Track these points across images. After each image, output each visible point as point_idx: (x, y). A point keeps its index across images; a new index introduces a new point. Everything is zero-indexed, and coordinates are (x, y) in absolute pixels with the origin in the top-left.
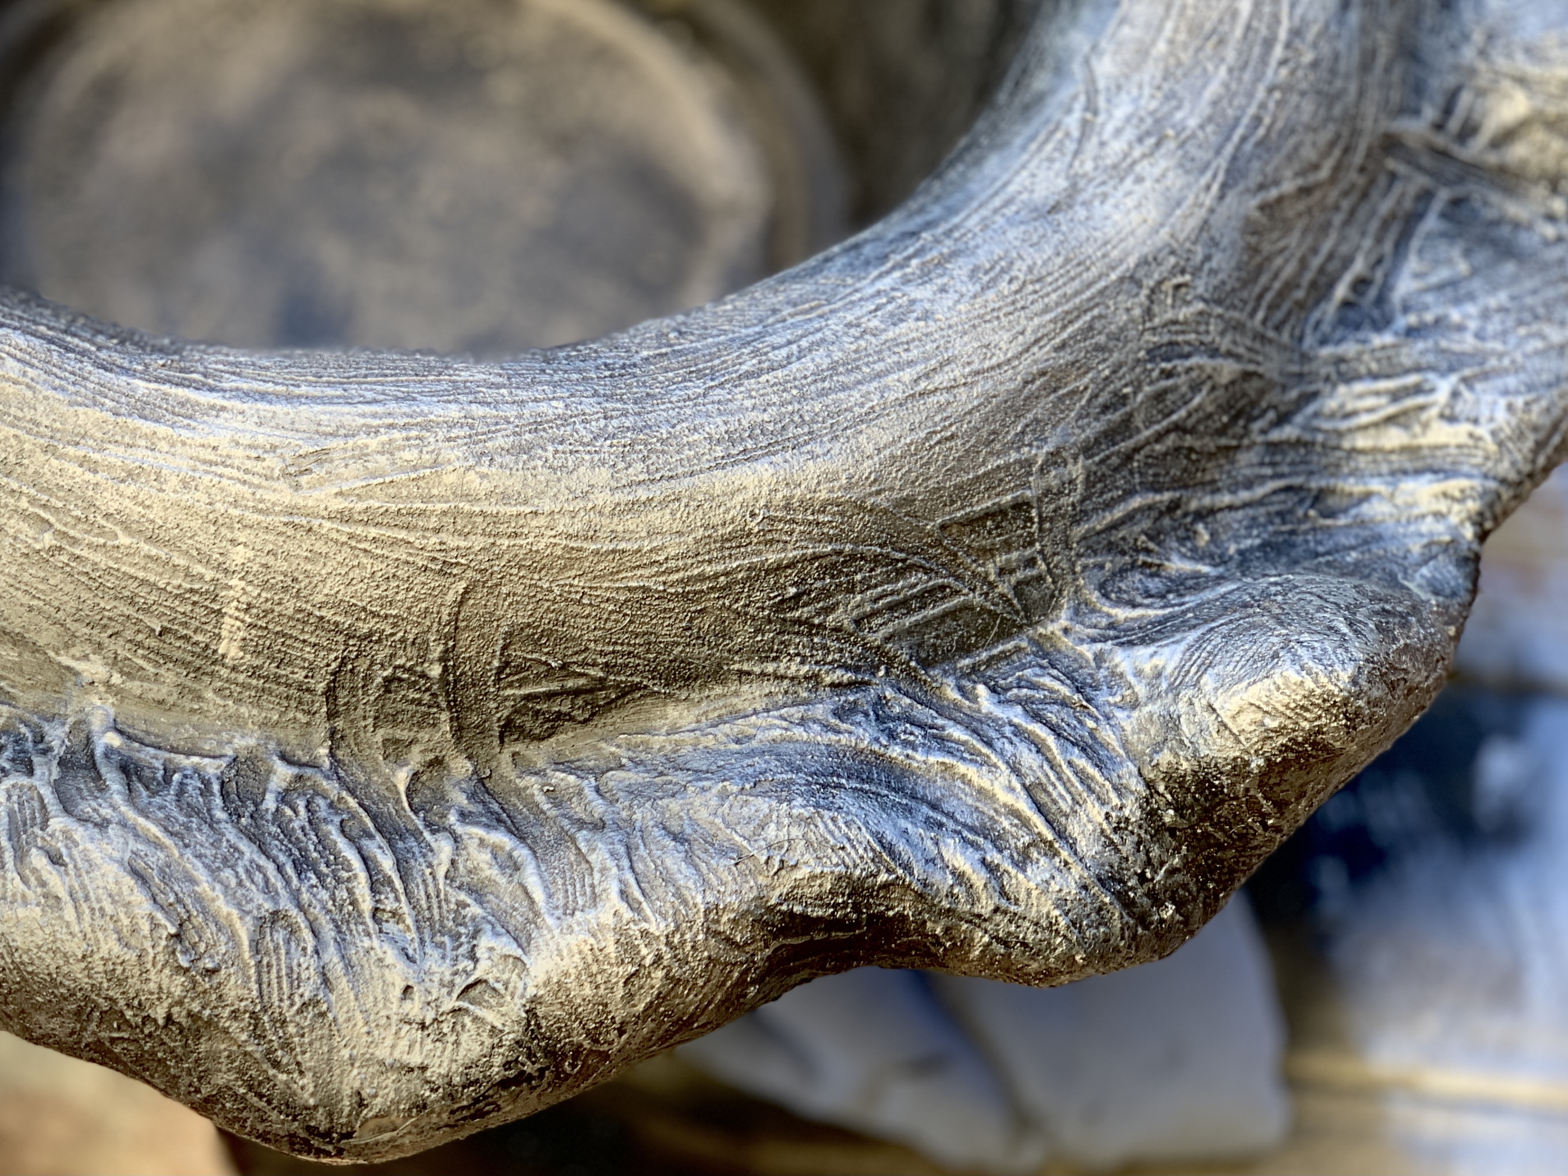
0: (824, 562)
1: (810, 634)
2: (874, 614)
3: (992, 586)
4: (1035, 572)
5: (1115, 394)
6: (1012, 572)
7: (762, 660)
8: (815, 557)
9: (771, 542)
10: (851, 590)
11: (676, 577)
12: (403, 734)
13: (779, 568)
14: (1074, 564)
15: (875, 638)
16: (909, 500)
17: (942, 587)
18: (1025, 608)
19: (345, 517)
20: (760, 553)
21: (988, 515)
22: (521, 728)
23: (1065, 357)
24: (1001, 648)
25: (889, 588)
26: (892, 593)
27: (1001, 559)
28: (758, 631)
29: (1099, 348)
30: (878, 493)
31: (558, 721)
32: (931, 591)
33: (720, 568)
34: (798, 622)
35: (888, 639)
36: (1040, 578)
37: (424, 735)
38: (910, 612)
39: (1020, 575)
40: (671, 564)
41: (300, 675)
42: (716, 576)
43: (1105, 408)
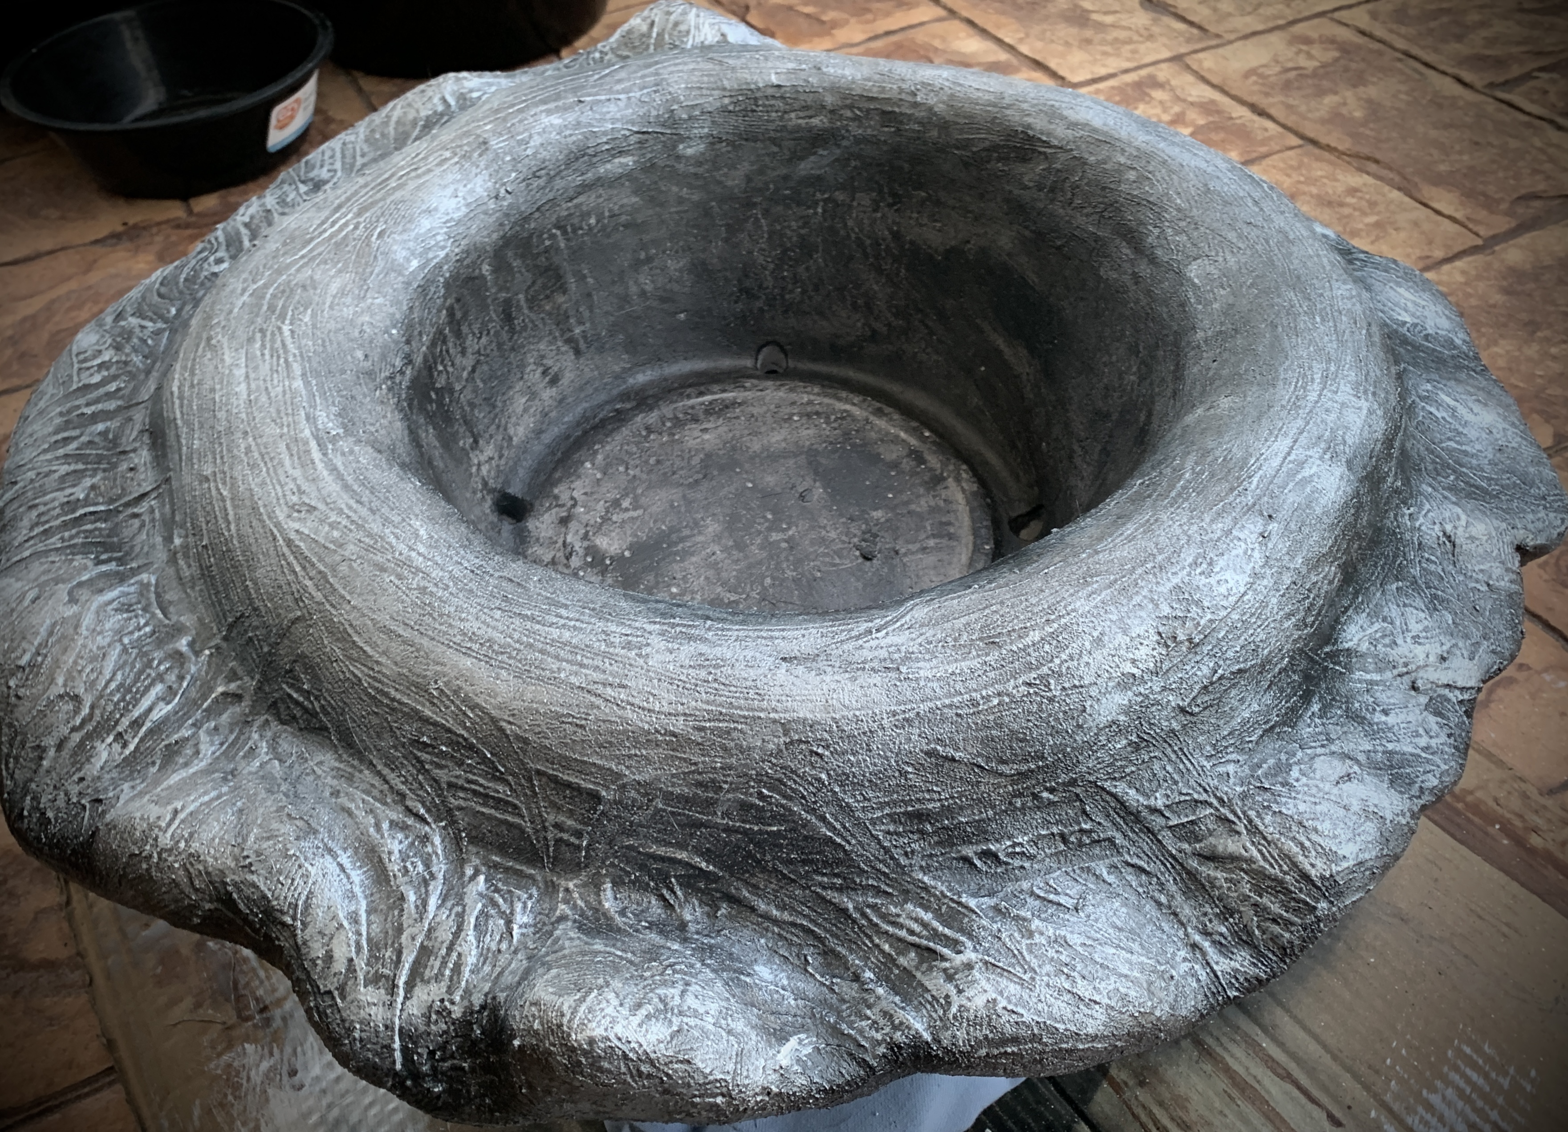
0: (454, 738)
1: (419, 771)
2: (463, 789)
3: (545, 829)
4: (577, 842)
5: (713, 781)
6: (562, 830)
7: (386, 765)
8: (449, 731)
9: (434, 704)
10: (460, 764)
11: (377, 685)
12: (240, 671)
13: (426, 721)
14: (607, 858)
15: (453, 802)
16: (526, 741)
17: (515, 807)
18: (555, 858)
19: (289, 543)
20: (423, 705)
21: (569, 785)
22: (278, 709)
23: (696, 736)
24: (524, 868)
25: (481, 781)
26: (481, 785)
27: (561, 818)
28: (395, 747)
29: (725, 749)
30: (510, 723)
31: (292, 719)
32: (507, 803)
33: (398, 696)
34: (418, 759)
35: (460, 808)
36: (578, 848)
37: (246, 679)
38: (484, 805)
39: (565, 836)
40: (379, 676)
41: (227, 608)
42: (393, 700)
43: (699, 784)
